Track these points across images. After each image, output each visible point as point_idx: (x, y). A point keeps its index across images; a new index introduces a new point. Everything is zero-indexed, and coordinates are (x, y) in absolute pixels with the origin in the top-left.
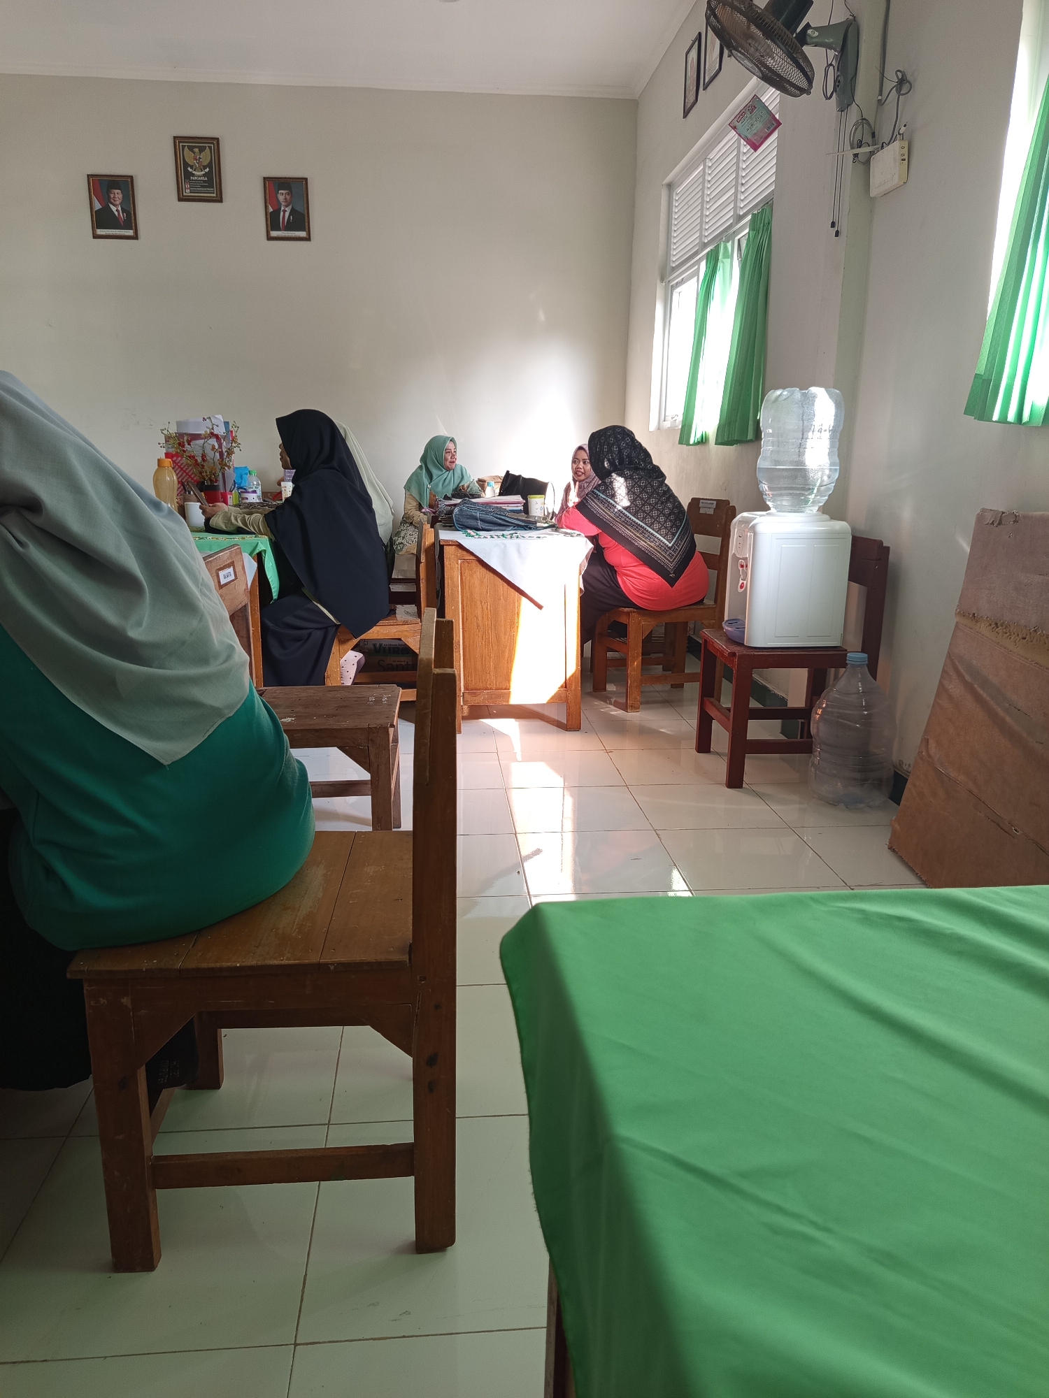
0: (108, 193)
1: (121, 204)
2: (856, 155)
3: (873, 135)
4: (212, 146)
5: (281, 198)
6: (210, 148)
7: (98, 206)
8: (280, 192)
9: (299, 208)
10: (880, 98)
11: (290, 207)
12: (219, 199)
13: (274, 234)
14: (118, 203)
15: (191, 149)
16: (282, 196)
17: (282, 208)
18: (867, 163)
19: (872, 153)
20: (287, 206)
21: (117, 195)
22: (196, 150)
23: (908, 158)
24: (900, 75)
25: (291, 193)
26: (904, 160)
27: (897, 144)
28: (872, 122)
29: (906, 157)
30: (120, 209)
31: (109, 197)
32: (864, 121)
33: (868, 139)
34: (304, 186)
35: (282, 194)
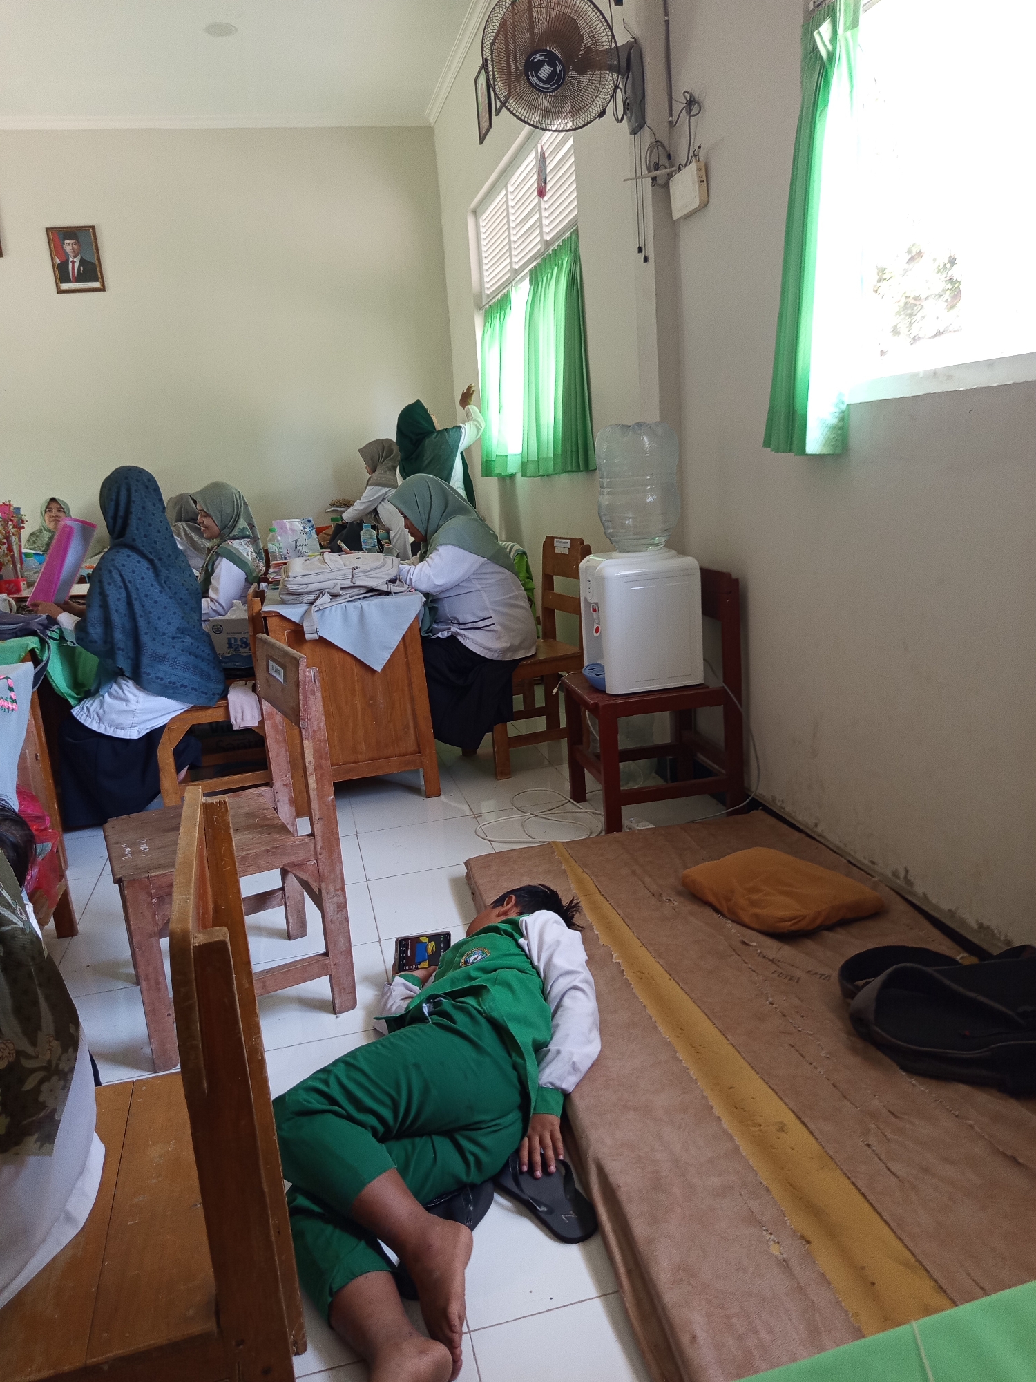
2: (654, 179)
3: (669, 157)
5: (68, 249)
8: (66, 242)
9: (88, 258)
10: (671, 119)
11: (79, 257)
12: (1, 254)
13: (65, 286)
16: (69, 246)
17: (71, 259)
18: (666, 186)
19: (670, 175)
20: (75, 257)
23: (705, 179)
24: (688, 96)
25: (78, 242)
26: (703, 181)
27: (693, 167)
28: (666, 143)
29: (704, 178)
32: (659, 144)
33: (664, 161)
34: (92, 234)
35: (69, 244)
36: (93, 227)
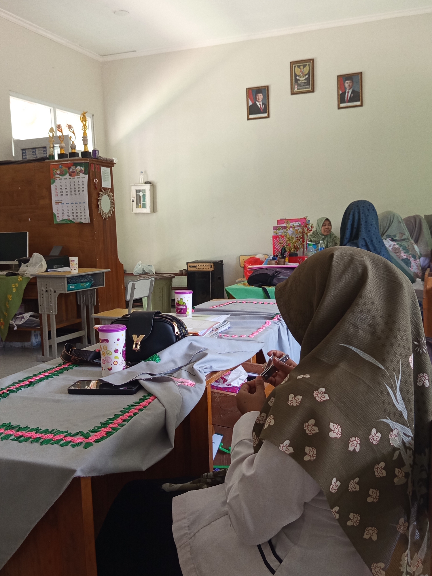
0: (256, 96)
1: (262, 101)
4: (310, 63)
5: (347, 85)
6: (309, 65)
7: (250, 103)
8: (347, 82)
9: (356, 89)
11: (351, 89)
12: (313, 91)
13: (342, 105)
14: (260, 100)
15: (299, 67)
16: (347, 84)
17: (347, 91)
20: (349, 89)
21: (260, 96)
22: (302, 67)
25: (352, 82)
30: (261, 103)
31: (256, 98)
34: (360, 77)
35: (347, 83)
36: (361, 73)
